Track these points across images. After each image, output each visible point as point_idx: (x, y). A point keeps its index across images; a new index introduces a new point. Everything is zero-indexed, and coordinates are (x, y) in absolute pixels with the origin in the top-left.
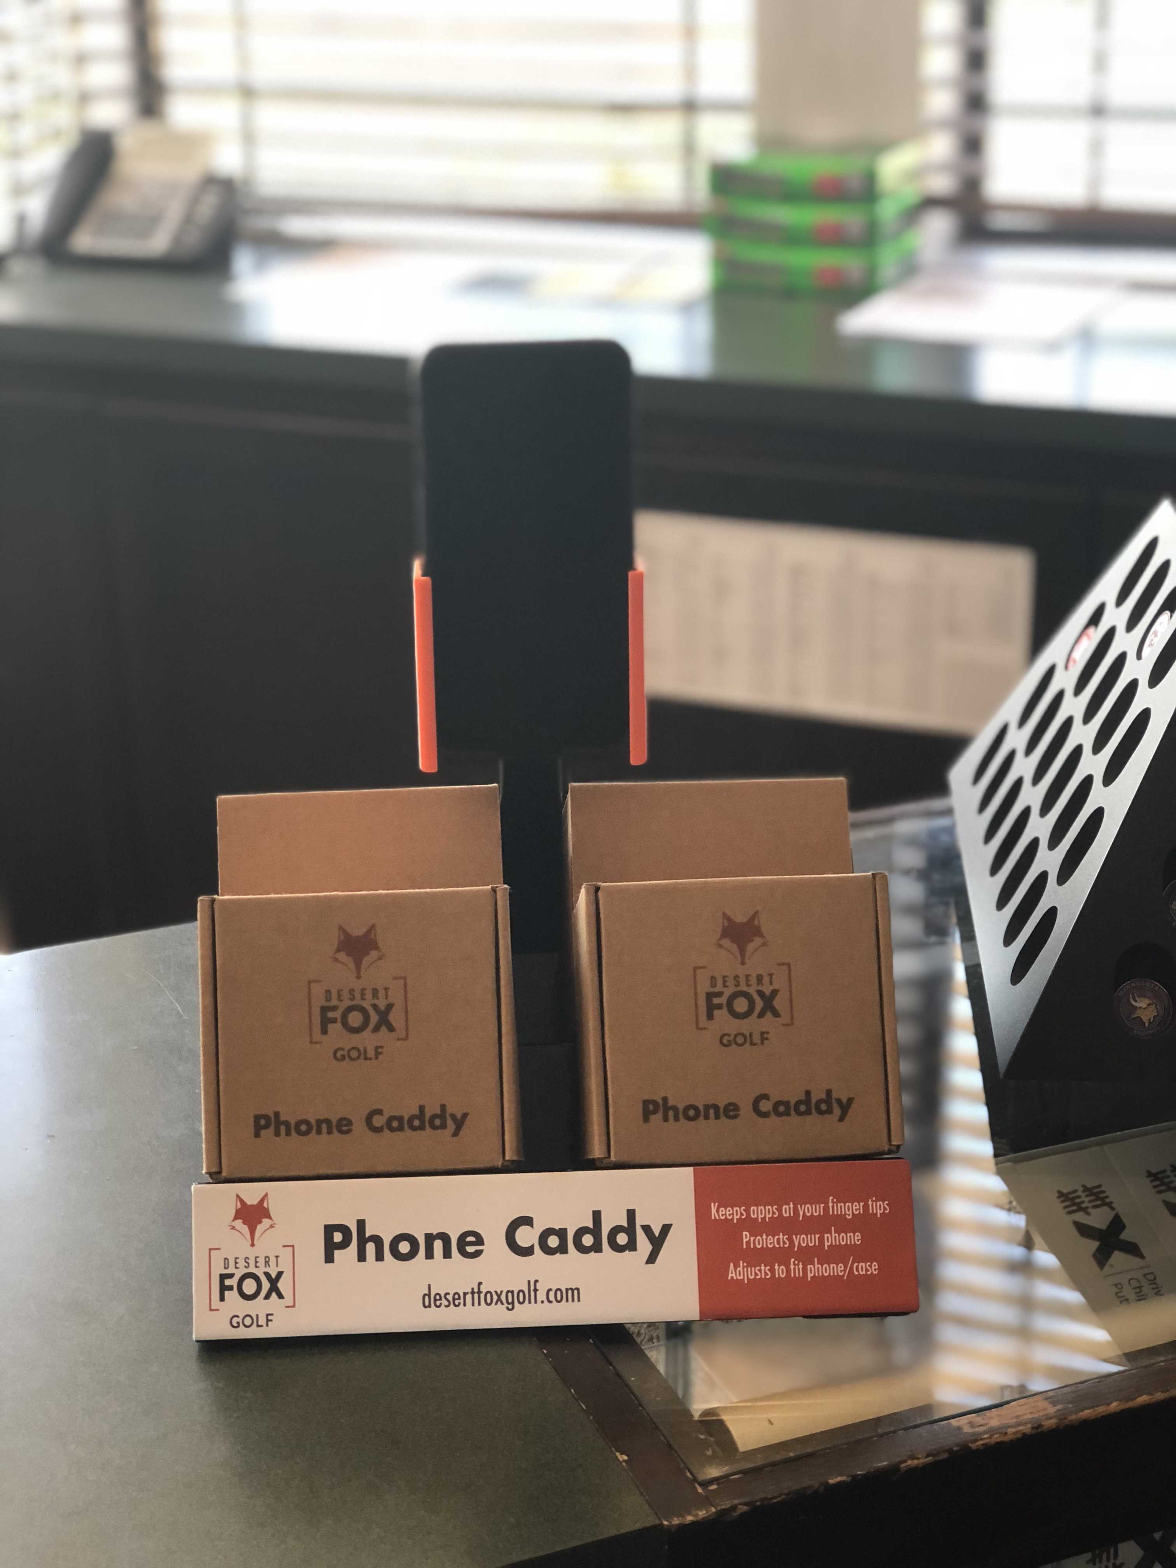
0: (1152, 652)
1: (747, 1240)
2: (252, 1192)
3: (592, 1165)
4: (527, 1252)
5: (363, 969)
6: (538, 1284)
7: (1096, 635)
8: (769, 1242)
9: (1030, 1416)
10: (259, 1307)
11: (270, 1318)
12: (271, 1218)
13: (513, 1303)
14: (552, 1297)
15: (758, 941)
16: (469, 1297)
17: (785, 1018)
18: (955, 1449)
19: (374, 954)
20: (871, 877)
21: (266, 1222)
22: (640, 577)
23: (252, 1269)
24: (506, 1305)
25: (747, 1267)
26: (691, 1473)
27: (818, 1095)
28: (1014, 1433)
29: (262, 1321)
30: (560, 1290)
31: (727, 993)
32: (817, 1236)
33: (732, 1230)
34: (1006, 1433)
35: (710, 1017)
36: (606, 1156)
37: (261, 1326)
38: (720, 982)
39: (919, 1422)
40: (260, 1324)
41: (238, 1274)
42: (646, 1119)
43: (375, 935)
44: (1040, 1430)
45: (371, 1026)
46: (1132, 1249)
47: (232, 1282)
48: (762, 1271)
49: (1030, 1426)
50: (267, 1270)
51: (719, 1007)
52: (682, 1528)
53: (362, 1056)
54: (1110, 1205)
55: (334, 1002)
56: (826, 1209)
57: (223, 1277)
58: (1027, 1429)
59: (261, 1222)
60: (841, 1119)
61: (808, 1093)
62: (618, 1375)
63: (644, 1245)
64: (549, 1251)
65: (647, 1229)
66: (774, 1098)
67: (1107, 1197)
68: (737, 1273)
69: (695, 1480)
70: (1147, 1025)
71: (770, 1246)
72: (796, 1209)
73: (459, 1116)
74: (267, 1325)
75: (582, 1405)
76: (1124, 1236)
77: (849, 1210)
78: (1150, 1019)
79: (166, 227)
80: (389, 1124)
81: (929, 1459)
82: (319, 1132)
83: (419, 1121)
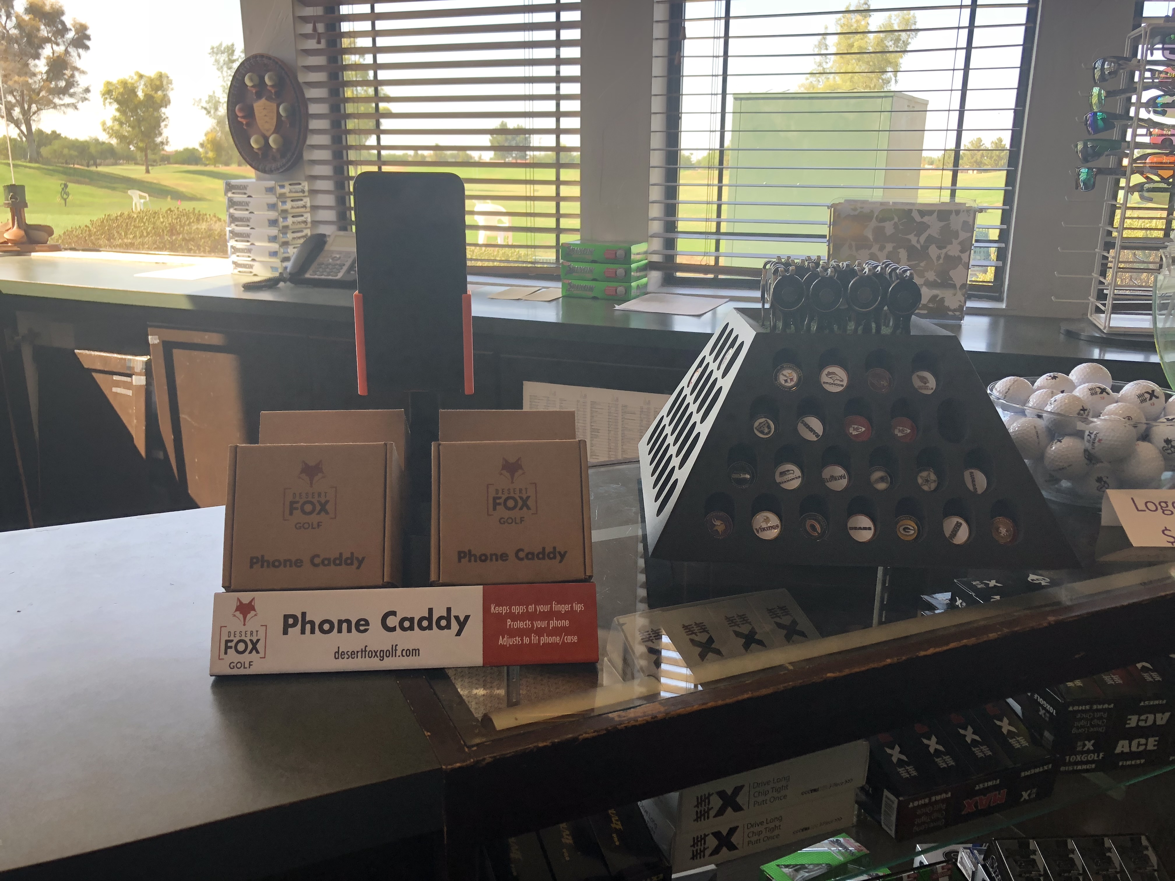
1: (510, 623)
2: (246, 597)
3: (431, 585)
4: (393, 629)
5: (314, 482)
6: (397, 647)
8: (521, 625)
9: (651, 712)
10: (246, 658)
11: (251, 663)
12: (255, 611)
14: (404, 654)
15: (520, 472)
16: (359, 654)
17: (533, 510)
18: (610, 729)
19: (320, 475)
20: (579, 442)
21: (253, 613)
23: (243, 638)
24: (379, 658)
25: (509, 638)
26: (464, 742)
27: (549, 549)
28: (642, 721)
29: (247, 665)
30: (409, 650)
31: (504, 497)
32: (546, 622)
33: (501, 618)
34: (637, 722)
36: (438, 580)
37: (246, 668)
38: (500, 492)
40: (245, 666)
41: (236, 640)
42: (460, 561)
43: (322, 465)
45: (317, 512)
46: (717, 652)
47: (232, 644)
48: (517, 640)
50: (251, 638)
51: (499, 504)
52: (453, 770)
53: (310, 527)
54: (708, 632)
55: (297, 499)
57: (227, 642)
58: (649, 718)
59: (249, 613)
60: (561, 561)
62: (435, 694)
63: (455, 626)
64: (404, 629)
65: (457, 618)
66: (527, 551)
67: (706, 628)
68: (503, 641)
69: (465, 745)
70: (720, 533)
71: (521, 627)
72: (535, 608)
73: (360, 559)
74: (250, 667)
75: (412, 708)
76: (714, 646)
77: (563, 608)
78: (722, 530)
79: (345, 268)
80: (323, 562)
81: (595, 734)
82: (285, 566)
83: (339, 561)
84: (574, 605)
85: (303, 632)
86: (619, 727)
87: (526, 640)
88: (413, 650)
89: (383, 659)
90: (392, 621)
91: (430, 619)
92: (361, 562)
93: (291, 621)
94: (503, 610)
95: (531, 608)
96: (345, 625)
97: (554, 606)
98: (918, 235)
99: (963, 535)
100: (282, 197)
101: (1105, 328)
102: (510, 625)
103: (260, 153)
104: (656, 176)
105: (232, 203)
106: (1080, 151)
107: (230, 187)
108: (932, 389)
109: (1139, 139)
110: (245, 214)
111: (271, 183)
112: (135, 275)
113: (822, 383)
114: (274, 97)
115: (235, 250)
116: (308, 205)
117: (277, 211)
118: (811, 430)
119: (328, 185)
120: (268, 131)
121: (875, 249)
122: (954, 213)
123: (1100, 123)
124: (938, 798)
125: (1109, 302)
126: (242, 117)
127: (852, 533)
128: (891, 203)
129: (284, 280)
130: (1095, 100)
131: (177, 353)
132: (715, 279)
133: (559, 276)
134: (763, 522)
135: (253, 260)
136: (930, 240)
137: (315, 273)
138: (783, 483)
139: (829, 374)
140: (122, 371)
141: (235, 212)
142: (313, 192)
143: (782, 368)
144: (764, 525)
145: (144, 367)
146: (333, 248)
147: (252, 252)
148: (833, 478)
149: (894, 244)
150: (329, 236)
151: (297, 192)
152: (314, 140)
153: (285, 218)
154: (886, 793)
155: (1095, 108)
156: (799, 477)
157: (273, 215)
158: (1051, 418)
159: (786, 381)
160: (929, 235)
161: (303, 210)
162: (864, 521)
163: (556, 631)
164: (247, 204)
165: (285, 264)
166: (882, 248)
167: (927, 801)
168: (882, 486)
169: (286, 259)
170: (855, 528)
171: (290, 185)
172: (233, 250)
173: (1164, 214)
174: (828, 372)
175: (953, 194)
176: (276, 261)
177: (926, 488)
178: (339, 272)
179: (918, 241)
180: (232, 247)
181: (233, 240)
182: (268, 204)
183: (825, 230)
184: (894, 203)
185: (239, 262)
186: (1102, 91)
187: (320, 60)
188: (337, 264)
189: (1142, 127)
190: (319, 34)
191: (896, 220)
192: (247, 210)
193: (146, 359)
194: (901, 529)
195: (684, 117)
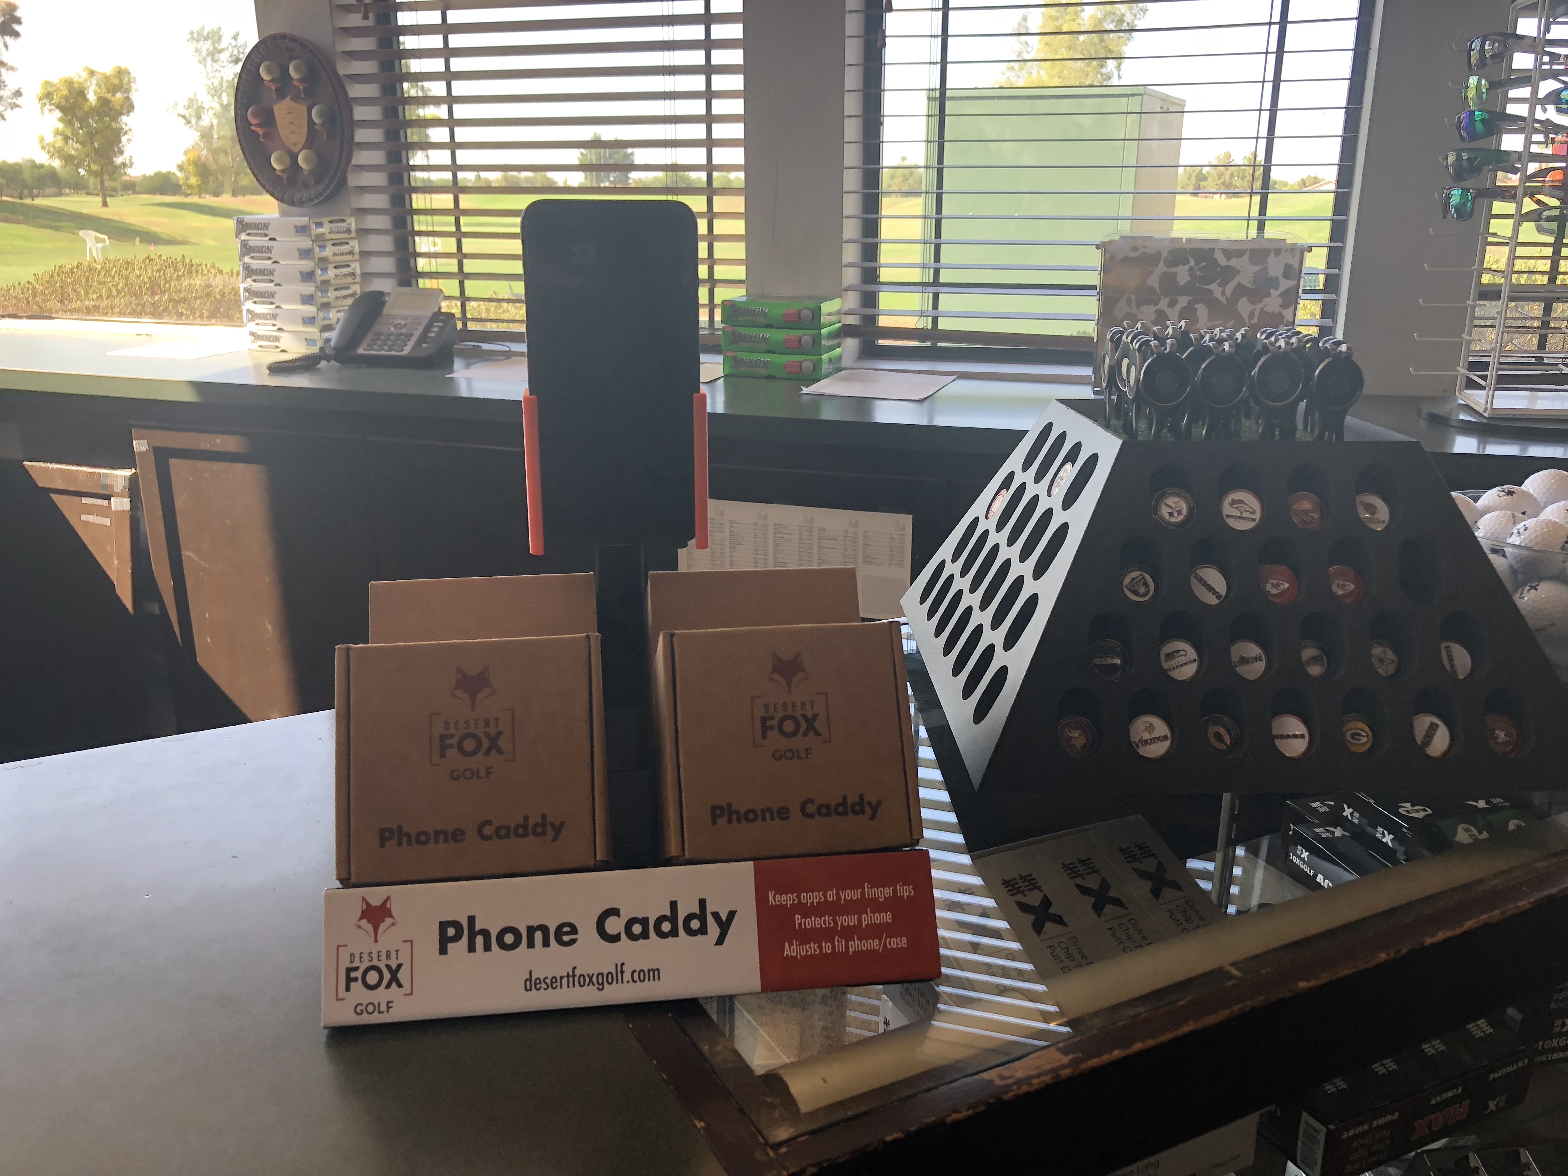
0: (1061, 489)
1: (799, 921)
2: (376, 895)
3: (669, 862)
4: (615, 938)
5: (477, 703)
6: (624, 967)
8: (817, 923)
9: (1046, 1068)
10: (381, 995)
11: (390, 1005)
12: (392, 917)
13: (603, 984)
14: (636, 977)
15: (800, 675)
16: (565, 981)
17: (824, 736)
18: (991, 1101)
19: (486, 691)
20: (888, 624)
21: (388, 921)
23: (375, 962)
24: (597, 985)
25: (800, 945)
26: (763, 1138)
27: (853, 798)
28: (1038, 1083)
29: (383, 1008)
30: (643, 971)
31: (778, 716)
32: (856, 917)
33: (785, 913)
35: (764, 736)
36: (681, 854)
37: (383, 1012)
38: (771, 709)
39: (955, 1076)
40: (381, 1010)
41: (363, 967)
42: (714, 822)
43: (488, 674)
44: (1060, 1078)
45: (483, 751)
46: (1059, 920)
47: (358, 974)
48: (812, 948)
49: (1049, 1075)
50: (388, 962)
51: (772, 728)
53: (475, 776)
54: (1039, 888)
55: (452, 730)
57: (349, 970)
58: (1047, 1078)
59: (383, 921)
60: (872, 818)
61: (845, 798)
62: (694, 1045)
63: (713, 929)
64: (633, 937)
65: (716, 915)
66: (818, 802)
67: (1037, 883)
68: (792, 950)
69: (766, 1143)
70: (1079, 750)
71: (818, 927)
72: (838, 894)
73: (557, 825)
74: (388, 1011)
75: (663, 1075)
77: (881, 894)
78: (1081, 745)
79: (413, 340)
80: (497, 831)
81: (970, 1112)
82: (437, 841)
83: (523, 830)
84: (898, 888)
85: (472, 948)
86: (1006, 1097)
87: (827, 948)
88: (649, 971)
89: (602, 989)
90: (613, 925)
91: (673, 918)
92: (558, 830)
93: (451, 932)
94: (788, 899)
95: (831, 895)
96: (538, 936)
97: (866, 889)
98: (1223, 285)
99: (1440, 742)
100: (319, 240)
101: (1486, 410)
102: (800, 924)
103: (285, 176)
104: (851, 205)
105: (246, 249)
106: (1452, 165)
107: (243, 226)
108: (1384, 522)
109: (1534, 149)
110: (267, 264)
111: (304, 220)
112: (109, 353)
113: (1224, 517)
114: (303, 96)
115: (253, 316)
116: (357, 250)
117: (313, 259)
118: (1210, 588)
119: (382, 222)
120: (295, 144)
121: (1163, 304)
122: (1272, 254)
123: (1479, 126)
124: (1381, 1121)
125: (1491, 373)
126: (259, 125)
127: (1277, 742)
128: (1184, 240)
129: (328, 358)
130: (1471, 94)
131: (175, 463)
132: (933, 348)
133: (720, 346)
134: (1144, 730)
135: (280, 329)
136: (1240, 291)
137: (370, 347)
138: (1170, 670)
139: (1234, 502)
140: (94, 491)
141: (251, 261)
142: (363, 232)
143: (1163, 496)
144: (1146, 736)
145: (127, 485)
146: (395, 312)
147: (278, 318)
148: (1244, 661)
149: (1190, 298)
150: (388, 294)
151: (341, 232)
152: (361, 157)
153: (324, 270)
154: (1305, 1116)
155: (1471, 104)
156: (1195, 660)
157: (307, 265)
158: (1520, 555)
159: (1171, 514)
160: (1239, 284)
161: (349, 257)
162: (1294, 725)
163: (874, 931)
164: (269, 250)
165: (326, 335)
166: (1172, 304)
167: (1366, 1127)
168: (1315, 670)
169: (327, 328)
170: (1282, 737)
171: (331, 222)
172: (250, 316)
173: (1548, 251)
174: (1233, 500)
175: (1261, 227)
176: (313, 331)
177: (1380, 671)
178: (406, 345)
179: (1223, 292)
180: (248, 311)
181: (251, 302)
182: (299, 250)
183: (1094, 279)
184: (1189, 240)
185: (260, 333)
186: (1483, 82)
187: (367, 44)
188: (402, 334)
189: (1538, 131)
190: (366, 5)
191: (1192, 263)
192: (269, 258)
193: (130, 474)
194: (1348, 736)
195: (886, 121)
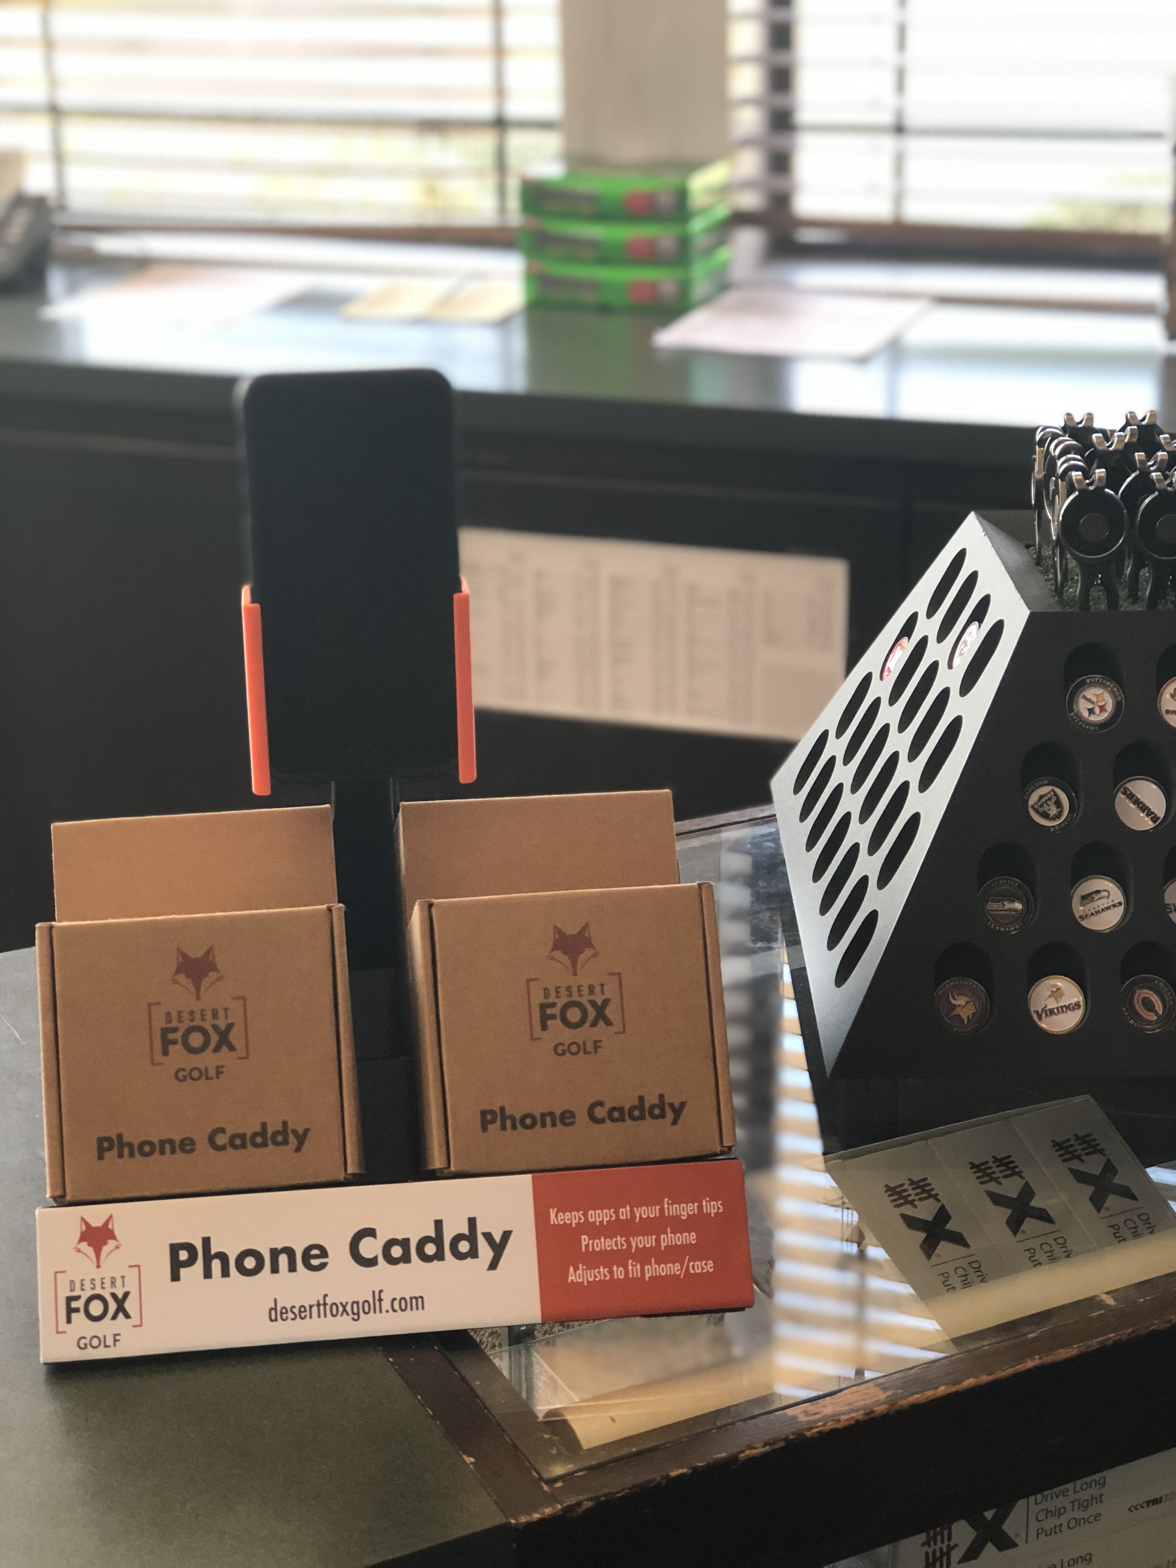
0: (962, 661)
1: (586, 1243)
2: (96, 1214)
3: (433, 1175)
4: (371, 1263)
5: (202, 990)
6: (382, 1294)
7: (908, 646)
8: (607, 1244)
9: (861, 1403)
10: (106, 1327)
11: (117, 1338)
12: (117, 1240)
13: (358, 1314)
15: (588, 952)
16: (315, 1309)
17: (617, 1026)
18: (792, 1437)
19: (213, 975)
20: (698, 887)
21: (111, 1243)
22: (466, 600)
23: (98, 1291)
24: (352, 1316)
25: (586, 1269)
26: (537, 1473)
27: (651, 1100)
28: (847, 1420)
29: (110, 1341)
30: (404, 1299)
31: (560, 1003)
32: (654, 1237)
34: (839, 1421)
35: (544, 1027)
36: (446, 1166)
37: (109, 1346)
38: (553, 994)
39: (756, 1413)
40: (108, 1344)
41: (85, 1296)
42: (484, 1129)
43: (214, 957)
44: (872, 1415)
45: (213, 1045)
46: (958, 1239)
47: (80, 1304)
48: (601, 1274)
49: (862, 1412)
50: (114, 1290)
51: (553, 1017)
52: (530, 1525)
53: (204, 1077)
54: (936, 1197)
55: (175, 1024)
56: (662, 1210)
57: (69, 1300)
58: (859, 1415)
59: (106, 1243)
60: (675, 1122)
61: (641, 1099)
62: (463, 1379)
63: (485, 1251)
64: (392, 1261)
65: (488, 1236)
66: (608, 1106)
67: (933, 1189)
69: (541, 1478)
70: (966, 1021)
71: (609, 1249)
72: (632, 1212)
73: (301, 1132)
74: (115, 1345)
75: (429, 1410)
76: (950, 1226)
77: (684, 1211)
78: (968, 1016)
80: (232, 1139)
81: (767, 1448)
83: (262, 1138)
84: (704, 1203)
85: (208, 1274)
87: (619, 1273)
88: (411, 1298)
89: (358, 1319)
90: (369, 1248)
91: (438, 1240)
92: (302, 1138)
93: (183, 1255)
94: (573, 1218)
95: (624, 1213)
96: (283, 1259)
97: (666, 1206)
113: (1164, 712)
139: (1175, 693)
163: (674, 1254)
174: (1175, 690)
